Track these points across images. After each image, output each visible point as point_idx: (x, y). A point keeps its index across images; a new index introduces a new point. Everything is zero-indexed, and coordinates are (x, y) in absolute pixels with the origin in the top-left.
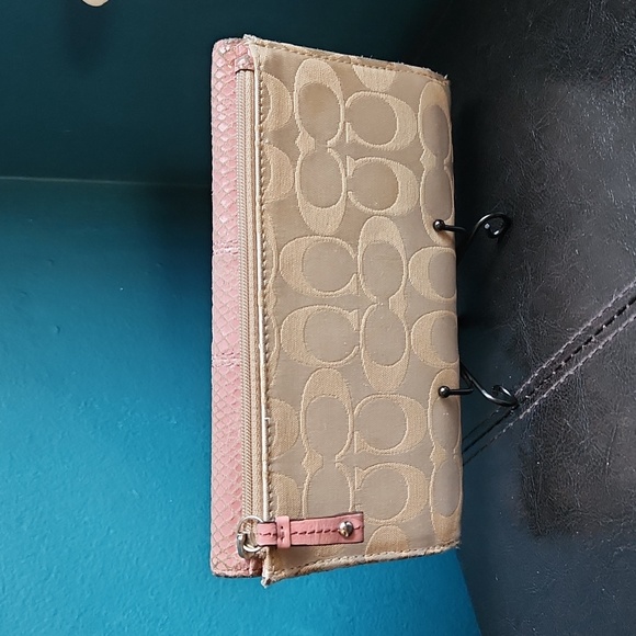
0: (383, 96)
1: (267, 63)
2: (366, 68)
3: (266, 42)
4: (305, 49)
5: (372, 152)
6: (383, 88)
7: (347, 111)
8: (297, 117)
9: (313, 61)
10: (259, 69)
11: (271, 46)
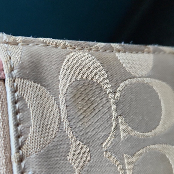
0: (147, 80)
1: (22, 67)
2: (128, 55)
3: (19, 38)
4: (67, 42)
5: (146, 142)
6: (145, 72)
7: (118, 104)
8: (66, 125)
9: (77, 54)
10: (11, 76)
11: (26, 43)
